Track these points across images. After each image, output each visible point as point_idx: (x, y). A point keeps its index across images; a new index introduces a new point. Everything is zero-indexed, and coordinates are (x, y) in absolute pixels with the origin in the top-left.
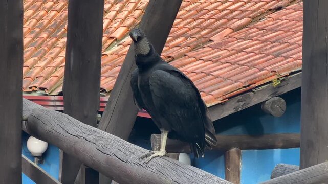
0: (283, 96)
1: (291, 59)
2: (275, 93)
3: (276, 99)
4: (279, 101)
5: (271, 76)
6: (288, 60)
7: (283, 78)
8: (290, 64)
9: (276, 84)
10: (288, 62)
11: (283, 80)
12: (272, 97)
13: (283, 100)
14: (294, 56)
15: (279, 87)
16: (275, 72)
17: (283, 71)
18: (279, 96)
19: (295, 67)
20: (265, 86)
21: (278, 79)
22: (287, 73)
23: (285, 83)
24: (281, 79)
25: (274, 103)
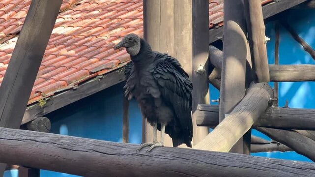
0: (48, 116)
1: (52, 80)
2: (41, 113)
3: (42, 118)
4: (45, 120)
5: (37, 97)
6: (50, 81)
7: (48, 98)
8: (53, 85)
9: (42, 104)
10: (50, 83)
11: (48, 100)
12: (38, 117)
13: (48, 120)
14: (55, 77)
15: (44, 107)
16: (41, 92)
17: (48, 92)
18: (44, 116)
19: (58, 87)
20: (31, 107)
21: (44, 99)
22: (52, 93)
23: (49, 103)
24: (47, 99)
25: (40, 122)
